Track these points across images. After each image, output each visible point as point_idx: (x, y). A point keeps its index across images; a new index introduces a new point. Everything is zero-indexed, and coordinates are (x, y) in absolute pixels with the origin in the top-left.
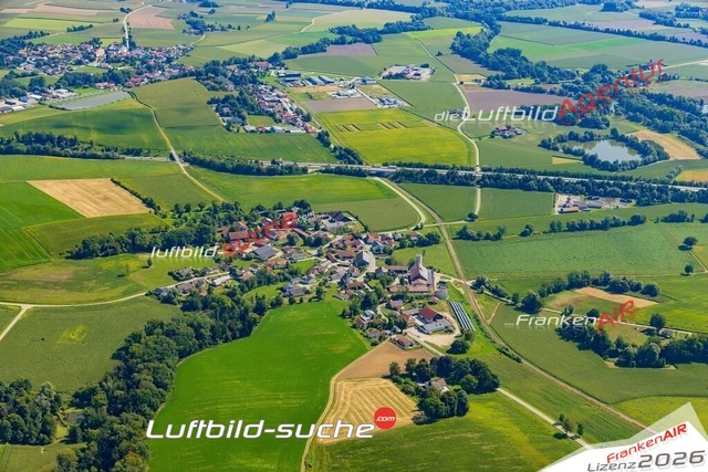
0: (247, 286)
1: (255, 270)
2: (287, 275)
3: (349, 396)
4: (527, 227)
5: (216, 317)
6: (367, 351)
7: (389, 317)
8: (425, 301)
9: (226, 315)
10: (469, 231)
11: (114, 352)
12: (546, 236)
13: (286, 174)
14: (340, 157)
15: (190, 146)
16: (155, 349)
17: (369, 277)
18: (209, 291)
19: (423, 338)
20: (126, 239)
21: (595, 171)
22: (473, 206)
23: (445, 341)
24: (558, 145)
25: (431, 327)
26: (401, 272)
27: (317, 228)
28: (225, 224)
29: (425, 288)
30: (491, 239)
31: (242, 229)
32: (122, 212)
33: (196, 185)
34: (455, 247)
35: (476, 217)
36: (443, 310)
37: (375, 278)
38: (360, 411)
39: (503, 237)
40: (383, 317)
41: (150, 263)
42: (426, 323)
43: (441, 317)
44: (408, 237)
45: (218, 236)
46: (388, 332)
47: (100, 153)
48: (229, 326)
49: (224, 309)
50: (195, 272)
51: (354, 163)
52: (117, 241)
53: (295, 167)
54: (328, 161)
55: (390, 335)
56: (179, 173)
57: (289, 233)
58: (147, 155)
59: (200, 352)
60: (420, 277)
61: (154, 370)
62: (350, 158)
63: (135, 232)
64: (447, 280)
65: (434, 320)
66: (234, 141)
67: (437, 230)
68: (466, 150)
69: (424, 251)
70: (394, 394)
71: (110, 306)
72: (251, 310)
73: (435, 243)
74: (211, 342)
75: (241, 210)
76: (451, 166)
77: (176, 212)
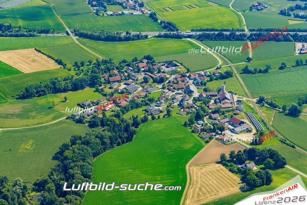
0: (125, 110)
1: (128, 100)
2: (147, 102)
3: (199, 176)
4: (283, 64)
5: (110, 131)
6: (203, 147)
7: (213, 125)
8: (231, 113)
9: (117, 129)
10: (249, 68)
11: (53, 155)
12: (294, 69)
13: (136, 40)
14: (165, 27)
15: (77, 26)
16: (79, 154)
17: (195, 100)
18: (104, 115)
19: (235, 137)
20: (50, 85)
24: (291, 13)
25: (238, 129)
26: (213, 96)
27: (159, 72)
28: (105, 72)
29: (230, 105)
30: (263, 73)
31: (116, 75)
32: (44, 69)
33: (85, 50)
34: (242, 78)
35: (251, 59)
36: (243, 118)
37: (199, 101)
38: (207, 185)
39: (269, 71)
40: (209, 125)
41: (66, 99)
42: (235, 127)
43: (243, 123)
44: (214, 74)
45: (103, 80)
46: (214, 134)
47: (26, 33)
48: (119, 136)
49: (115, 125)
50: (93, 103)
51: (174, 31)
52: (45, 87)
53: (141, 35)
54: (159, 31)
55: (215, 135)
56: (74, 43)
57: (144, 76)
58: (53, 33)
59: (104, 153)
60: (226, 98)
61: (81, 167)
62: (171, 28)
63: (55, 81)
64: (241, 99)
65: (240, 125)
66: (102, 22)
67: (230, 69)
68: (237, 19)
69: (225, 82)
70: (225, 173)
71: (46, 127)
72: (131, 125)
73: (231, 77)
74: (110, 146)
75: (113, 63)
76: (231, 29)
77: (76, 66)
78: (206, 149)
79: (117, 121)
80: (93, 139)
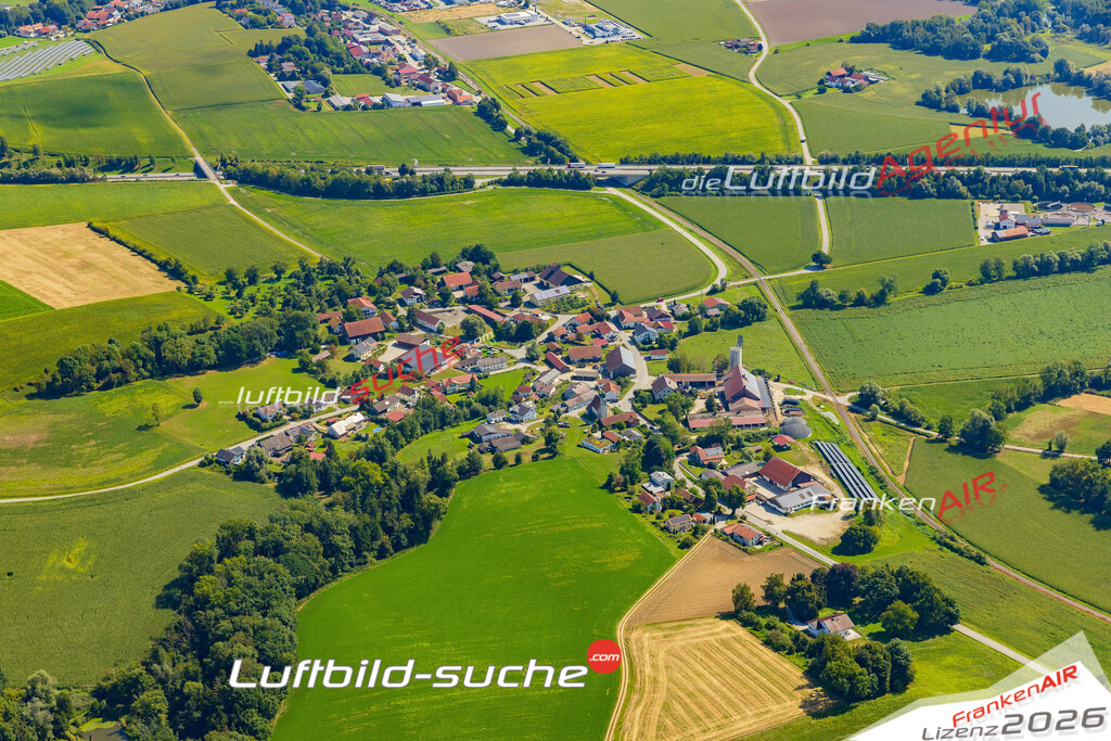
0: (402, 433)
1: (413, 400)
2: (477, 406)
3: (661, 664)
4: (936, 275)
5: (354, 506)
6: (671, 561)
7: (706, 486)
8: (765, 445)
9: (374, 501)
10: (822, 291)
11: (159, 592)
12: (975, 292)
13: (432, 192)
14: (530, 151)
15: (232, 146)
16: (250, 587)
17: (640, 400)
18: (330, 454)
19: (779, 525)
20: (144, 350)
21: (1043, 151)
22: (814, 237)
23: (827, 528)
24: (958, 100)
25: (789, 500)
26: (702, 385)
27: (515, 303)
28: (331, 304)
29: (759, 418)
30: (868, 305)
31: (367, 314)
32: (121, 293)
33: (259, 227)
34: (800, 324)
35: (828, 260)
36: (806, 461)
37: (655, 402)
38: (691, 695)
39: (891, 298)
40: (689, 485)
41: (198, 398)
42: (780, 492)
43: (806, 478)
44: (702, 310)
45: (322, 330)
46: (708, 516)
47: (56, 171)
48: (383, 524)
49: (368, 488)
50: (291, 410)
51: (561, 162)
52: (126, 355)
53: (448, 177)
54: (509, 162)
55: (713, 522)
56: (220, 203)
57: (463, 316)
58: (148, 169)
59: (334, 584)
60: (745, 394)
61: (255, 633)
62: (553, 152)
63: (159, 334)
64: (797, 397)
65: (795, 485)
66: (316, 131)
67: (755, 292)
68: (776, 121)
69: (740, 338)
70: (750, 651)
71: (132, 494)
72: (423, 486)
73: (759, 320)
74: (354, 561)
75: (358, 274)
76: (758, 157)
77: (229, 285)
78: (683, 569)
79: (376, 474)
80: (295, 538)
